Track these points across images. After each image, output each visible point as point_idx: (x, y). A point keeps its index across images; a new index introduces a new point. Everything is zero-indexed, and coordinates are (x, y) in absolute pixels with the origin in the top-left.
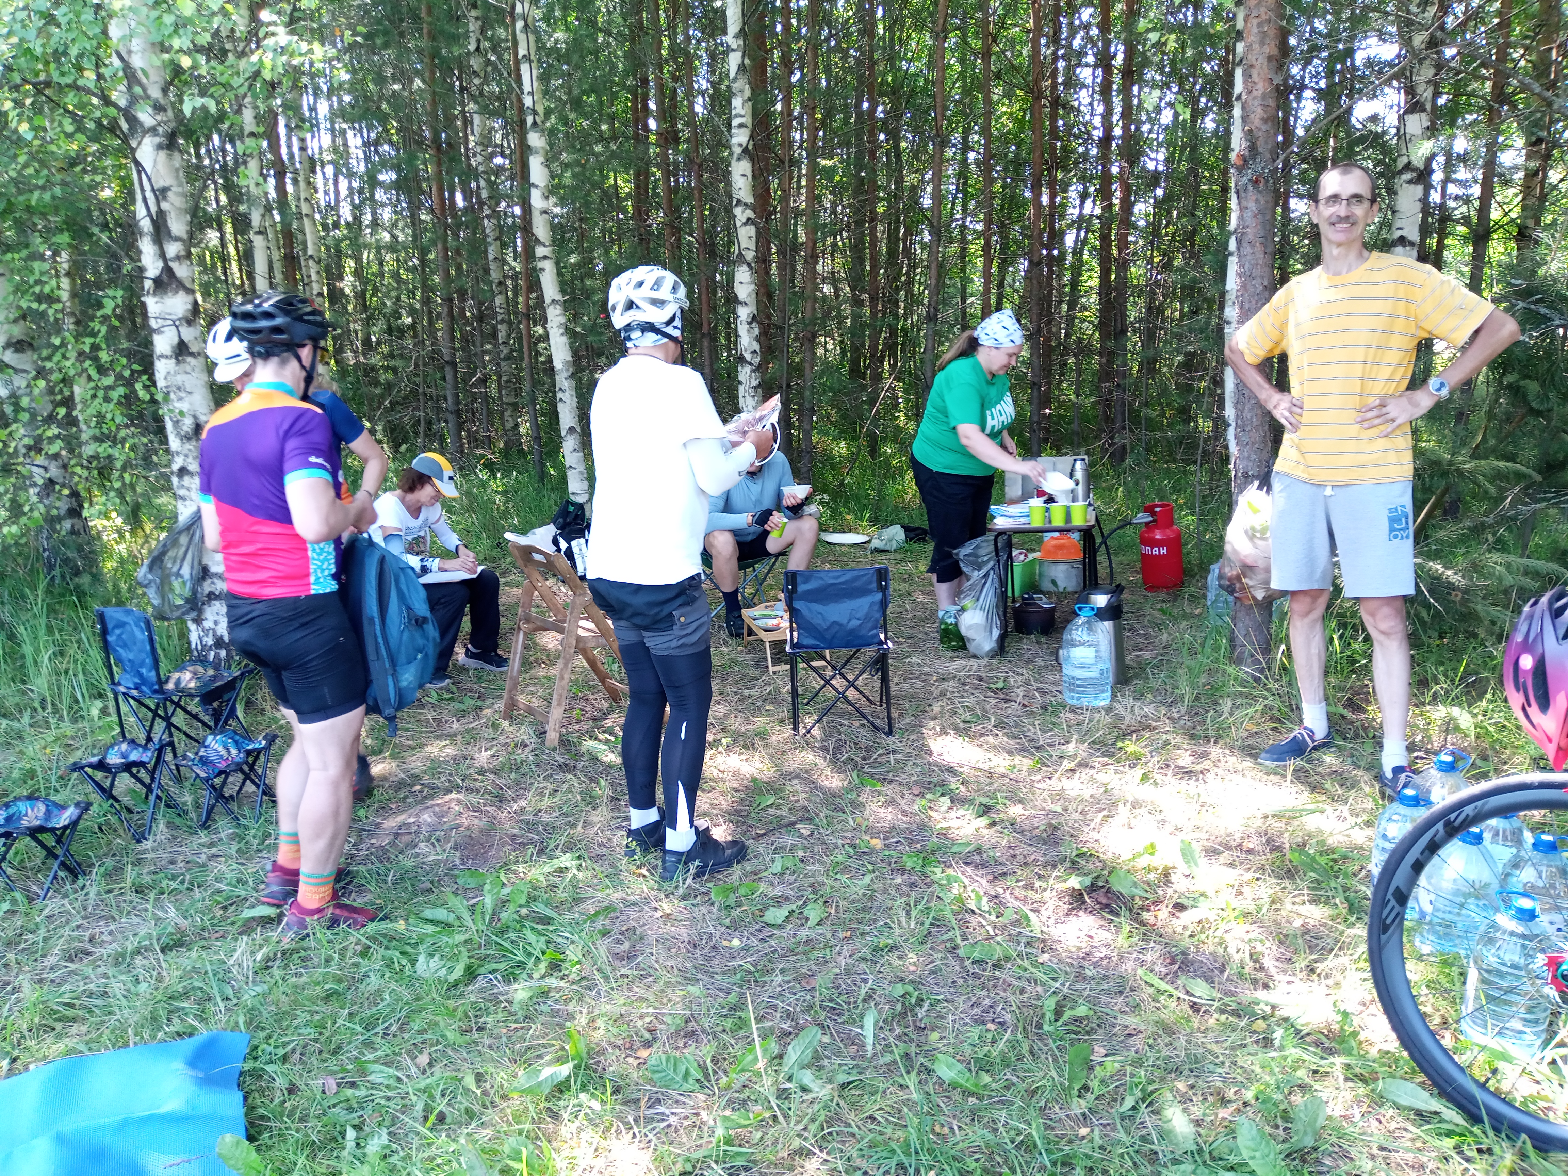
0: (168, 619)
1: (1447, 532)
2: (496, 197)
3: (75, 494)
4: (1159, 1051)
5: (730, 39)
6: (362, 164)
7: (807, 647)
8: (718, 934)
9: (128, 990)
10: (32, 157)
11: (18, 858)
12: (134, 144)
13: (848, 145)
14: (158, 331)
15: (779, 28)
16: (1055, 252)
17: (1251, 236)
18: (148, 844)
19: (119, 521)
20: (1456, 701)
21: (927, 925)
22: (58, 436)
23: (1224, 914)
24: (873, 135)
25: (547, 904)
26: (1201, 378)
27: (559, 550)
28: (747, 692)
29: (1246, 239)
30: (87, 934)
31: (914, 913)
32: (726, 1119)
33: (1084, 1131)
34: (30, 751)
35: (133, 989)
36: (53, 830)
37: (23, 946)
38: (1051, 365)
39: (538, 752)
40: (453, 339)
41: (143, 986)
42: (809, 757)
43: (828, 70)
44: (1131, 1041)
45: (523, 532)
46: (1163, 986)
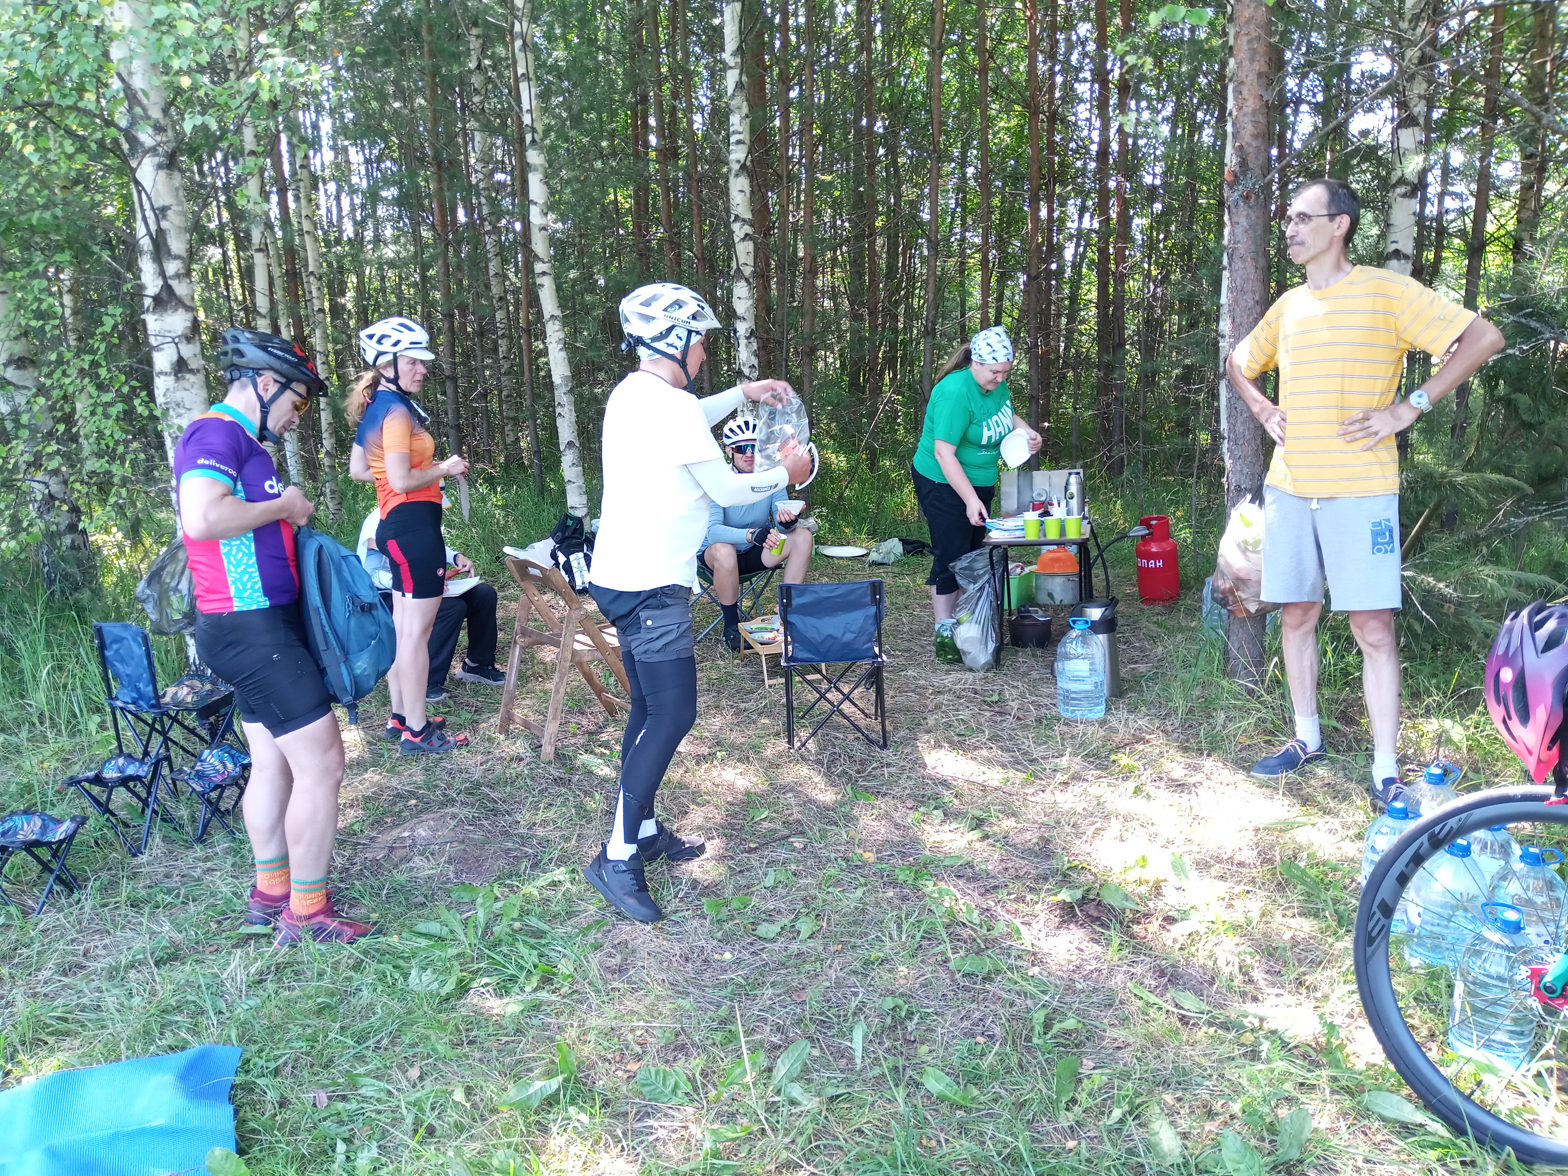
0: (166, 634)
1: (1444, 542)
2: (497, 213)
3: (75, 510)
4: (1147, 1064)
5: (726, 56)
6: (365, 181)
7: (801, 660)
8: (710, 947)
9: (121, 1004)
10: (35, 176)
11: (14, 873)
12: (134, 164)
13: (848, 160)
14: (157, 348)
15: (777, 44)
16: (1054, 266)
17: (1242, 251)
18: (143, 858)
19: (119, 536)
20: (1449, 714)
21: (918, 938)
22: (58, 452)
23: (1215, 927)
24: (872, 151)
25: (541, 917)
26: (1198, 391)
27: (557, 564)
28: (743, 706)
29: (1237, 255)
30: (82, 948)
31: (905, 927)
32: (714, 1132)
33: (1071, 1144)
34: (27, 765)
35: (126, 1003)
36: (49, 844)
37: (17, 960)
38: (1049, 378)
39: (533, 766)
40: (453, 354)
41: (137, 1000)
42: (804, 771)
43: (827, 87)
44: (1120, 1054)
45: (523, 546)
46: (1152, 998)
